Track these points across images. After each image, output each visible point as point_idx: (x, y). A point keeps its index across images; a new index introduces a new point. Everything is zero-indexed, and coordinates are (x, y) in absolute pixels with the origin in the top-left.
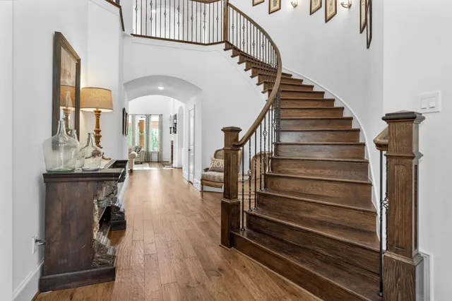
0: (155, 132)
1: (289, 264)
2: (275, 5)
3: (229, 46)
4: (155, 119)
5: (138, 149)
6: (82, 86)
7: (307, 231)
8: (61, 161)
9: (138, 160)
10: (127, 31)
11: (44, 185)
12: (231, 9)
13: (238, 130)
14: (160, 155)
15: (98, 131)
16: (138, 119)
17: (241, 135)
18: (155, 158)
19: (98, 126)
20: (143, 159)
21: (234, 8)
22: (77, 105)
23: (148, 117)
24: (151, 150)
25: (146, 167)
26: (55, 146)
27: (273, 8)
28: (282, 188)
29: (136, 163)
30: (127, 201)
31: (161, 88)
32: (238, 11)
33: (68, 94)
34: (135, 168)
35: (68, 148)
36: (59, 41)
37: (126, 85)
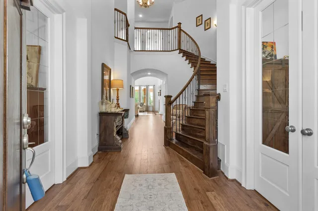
0: (151, 94)
1: (183, 151)
2: (208, 26)
3: (181, 51)
4: (151, 87)
5: (142, 105)
6: (112, 79)
7: (194, 140)
8: (104, 109)
9: (142, 110)
10: (132, 49)
11: (99, 117)
12: (182, 32)
13: (171, 97)
14: (154, 107)
15: (118, 97)
16: (143, 88)
17: (172, 99)
18: (151, 109)
19: (118, 95)
20: (145, 109)
21: (184, 32)
22: (110, 87)
23: (147, 86)
24: (149, 105)
25: (146, 114)
26: (102, 103)
27: (206, 28)
28: (193, 123)
29: (140, 112)
30: (132, 129)
31: (149, 74)
32: (185, 33)
33: (107, 84)
34: (140, 114)
35: (107, 104)
36: (104, 66)
37: (131, 74)
